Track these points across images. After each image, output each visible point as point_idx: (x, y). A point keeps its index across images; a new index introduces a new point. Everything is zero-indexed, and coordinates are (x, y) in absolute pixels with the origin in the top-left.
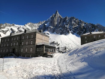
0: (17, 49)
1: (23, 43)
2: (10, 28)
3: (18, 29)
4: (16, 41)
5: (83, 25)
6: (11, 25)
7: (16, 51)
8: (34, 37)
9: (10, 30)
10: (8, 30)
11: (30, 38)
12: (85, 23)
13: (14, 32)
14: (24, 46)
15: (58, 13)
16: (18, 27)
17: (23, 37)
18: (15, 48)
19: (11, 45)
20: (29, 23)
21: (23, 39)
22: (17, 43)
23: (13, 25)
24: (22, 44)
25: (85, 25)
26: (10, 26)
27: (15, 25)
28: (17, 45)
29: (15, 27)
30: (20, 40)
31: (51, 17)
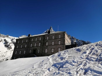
0: (39, 50)
1: (47, 43)
2: (3, 39)
3: (12, 41)
4: (38, 42)
5: (75, 41)
6: (6, 36)
7: (39, 52)
8: (62, 37)
9: (4, 41)
10: (2, 41)
11: (57, 38)
12: (77, 40)
13: (8, 43)
14: (48, 46)
15: (52, 28)
16: (11, 39)
17: (48, 37)
18: (36, 49)
19: (31, 46)
20: (24, 36)
21: (47, 39)
22: (40, 44)
23: (7, 37)
24: (47, 45)
25: (77, 41)
26: (4, 37)
27: (9, 36)
28: (39, 45)
29: (8, 38)
30: (43, 40)
31: (45, 32)
